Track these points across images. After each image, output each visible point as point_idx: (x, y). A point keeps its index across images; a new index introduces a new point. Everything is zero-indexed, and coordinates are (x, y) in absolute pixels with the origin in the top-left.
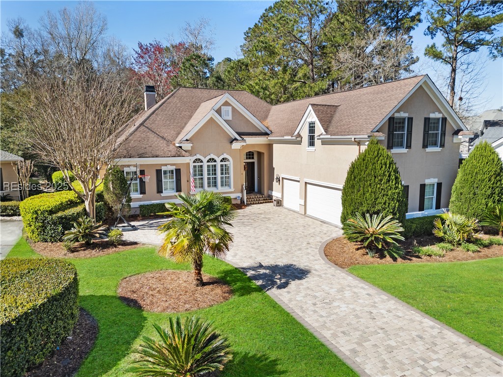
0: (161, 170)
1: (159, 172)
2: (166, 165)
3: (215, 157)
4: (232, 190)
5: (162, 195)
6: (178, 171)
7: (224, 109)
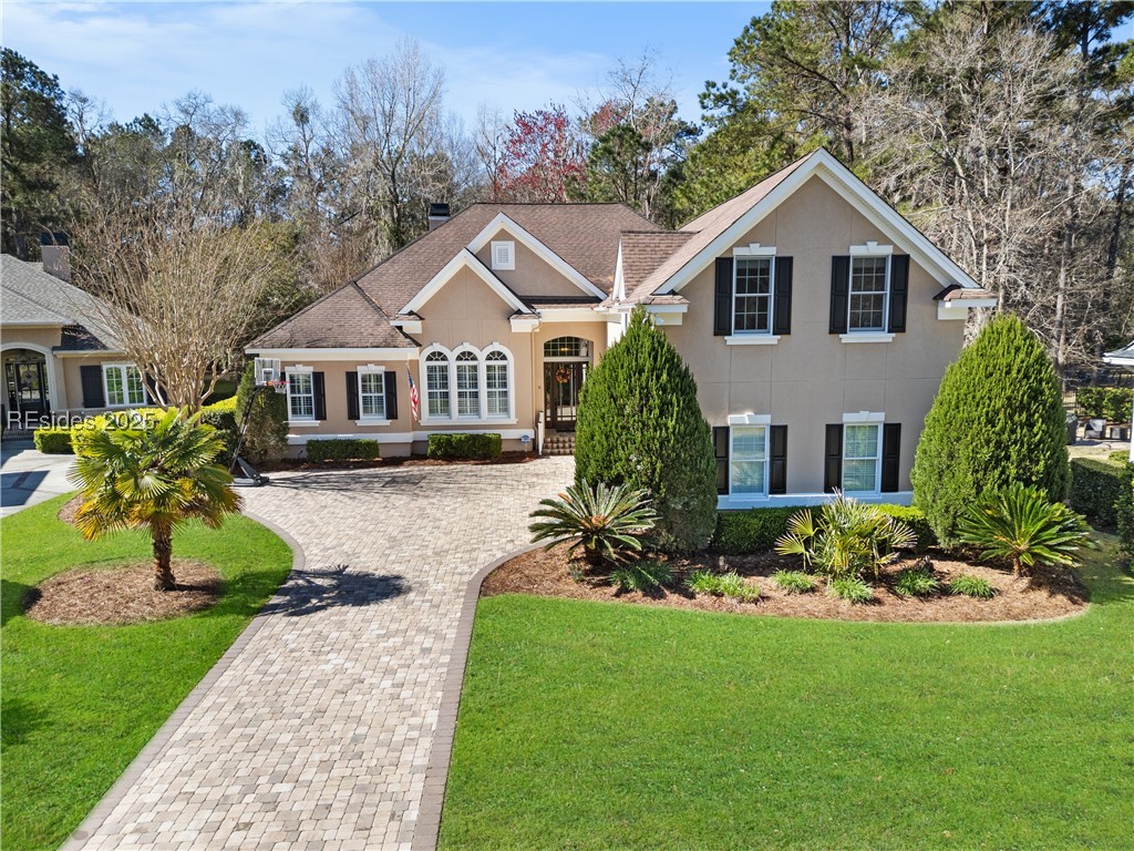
0: (356, 373)
1: (351, 378)
2: (365, 363)
3: (475, 351)
4: (513, 420)
5: (359, 423)
6: (391, 377)
7: (496, 247)
